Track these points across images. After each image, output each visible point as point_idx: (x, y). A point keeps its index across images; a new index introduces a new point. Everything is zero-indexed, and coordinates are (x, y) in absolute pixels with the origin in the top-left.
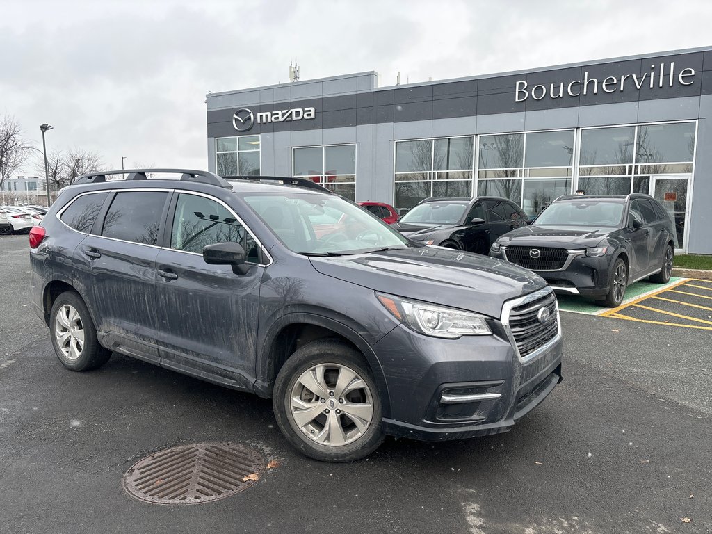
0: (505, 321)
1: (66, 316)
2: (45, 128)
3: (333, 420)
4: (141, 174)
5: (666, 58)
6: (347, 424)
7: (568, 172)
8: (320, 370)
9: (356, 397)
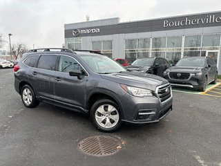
0: (157, 92)
1: (26, 92)
2: (10, 35)
3: (108, 121)
4: (48, 50)
5: (212, 14)
6: (112, 121)
7: (180, 49)
8: (103, 107)
9: (113, 113)
